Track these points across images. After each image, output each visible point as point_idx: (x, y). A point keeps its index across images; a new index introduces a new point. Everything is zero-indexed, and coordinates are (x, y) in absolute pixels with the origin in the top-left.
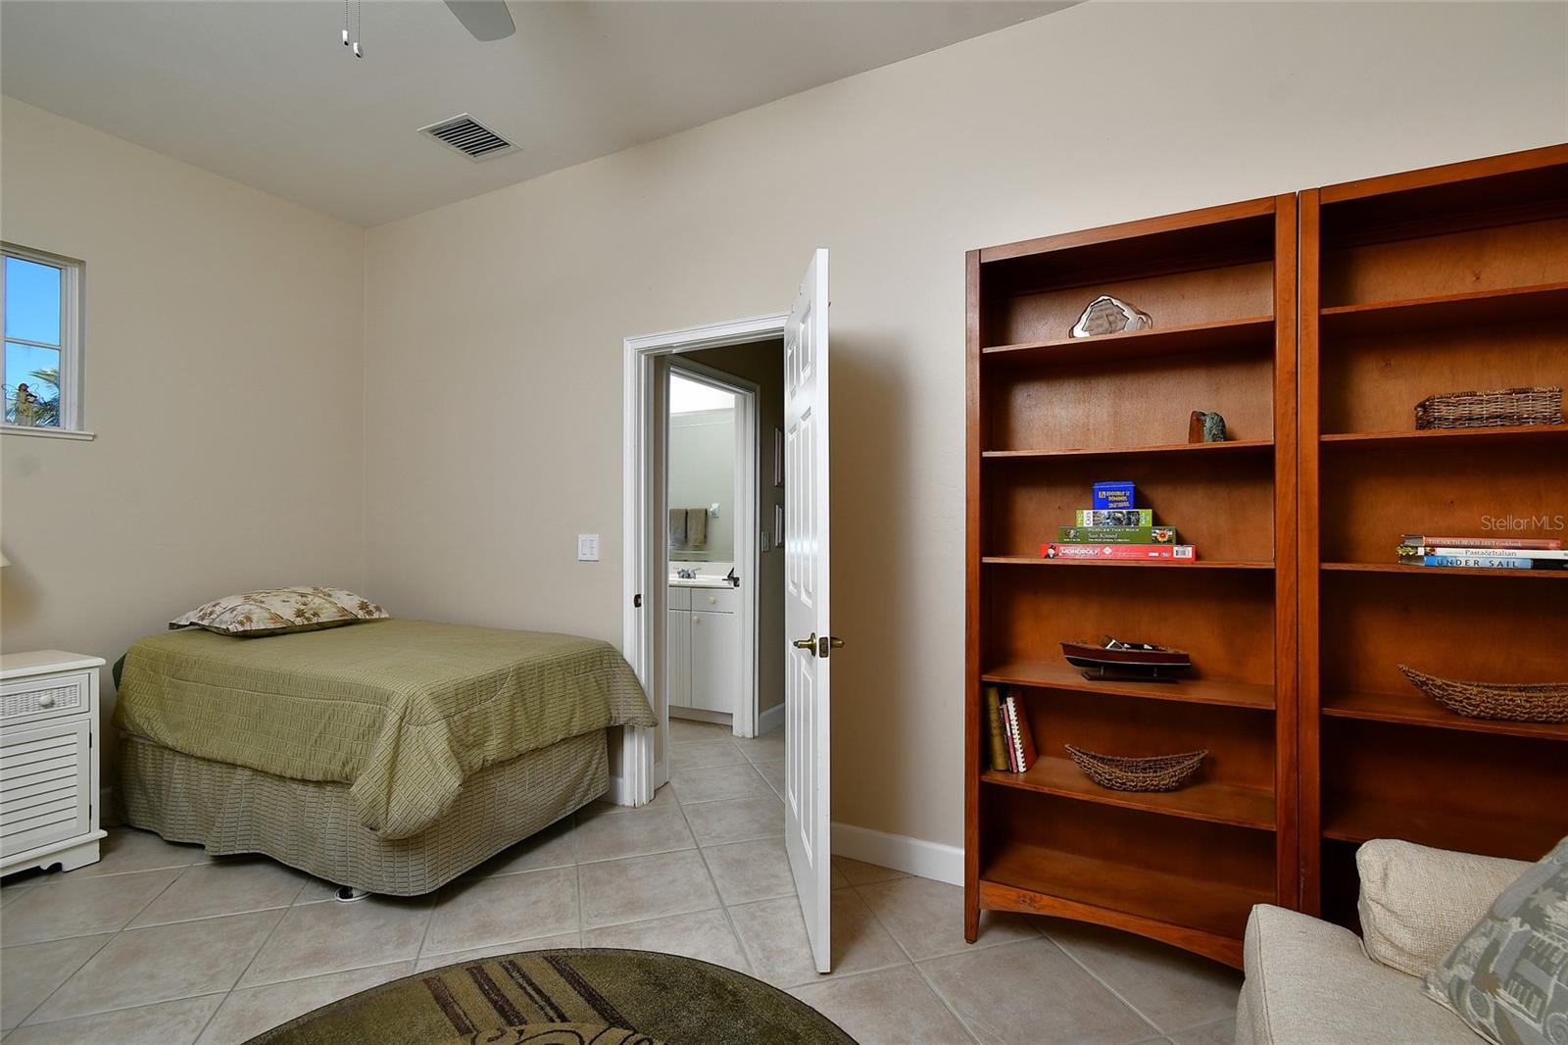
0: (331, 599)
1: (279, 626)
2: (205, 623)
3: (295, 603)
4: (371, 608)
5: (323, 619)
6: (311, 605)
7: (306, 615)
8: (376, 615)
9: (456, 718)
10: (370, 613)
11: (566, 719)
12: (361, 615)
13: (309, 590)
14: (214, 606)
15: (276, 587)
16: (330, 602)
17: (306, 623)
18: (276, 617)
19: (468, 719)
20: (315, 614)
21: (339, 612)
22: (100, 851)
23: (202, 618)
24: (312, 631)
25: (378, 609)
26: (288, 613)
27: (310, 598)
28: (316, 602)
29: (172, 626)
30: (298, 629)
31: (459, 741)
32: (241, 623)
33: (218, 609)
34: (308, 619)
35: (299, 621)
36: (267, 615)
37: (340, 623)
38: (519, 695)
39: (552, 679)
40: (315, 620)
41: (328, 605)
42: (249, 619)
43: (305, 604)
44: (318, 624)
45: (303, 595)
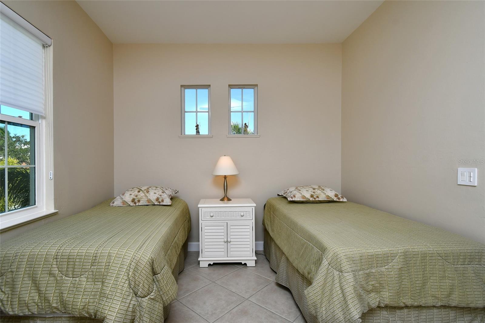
0: (324, 191)
1: (304, 200)
2: (285, 195)
3: (311, 192)
4: (340, 196)
5: (320, 199)
6: (316, 193)
7: (314, 197)
8: (341, 200)
9: (360, 273)
10: (339, 198)
11: (446, 293)
12: (335, 199)
13: (317, 187)
14: (288, 190)
15: (306, 185)
16: (323, 193)
17: (314, 200)
18: (304, 197)
19: (368, 275)
20: (318, 197)
21: (326, 197)
22: (255, 263)
23: (284, 194)
24: (317, 203)
25: (342, 197)
26: (308, 196)
27: (316, 190)
28: (318, 192)
29: (278, 195)
30: (311, 202)
31: (362, 287)
32: (292, 198)
33: (288, 191)
34: (315, 198)
35: (311, 199)
36: (301, 196)
37: (327, 201)
38: (406, 269)
39: (434, 264)
40: (317, 199)
41: (322, 194)
42: (294, 196)
43: (314, 193)
44: (318, 201)
45: (314, 189)
